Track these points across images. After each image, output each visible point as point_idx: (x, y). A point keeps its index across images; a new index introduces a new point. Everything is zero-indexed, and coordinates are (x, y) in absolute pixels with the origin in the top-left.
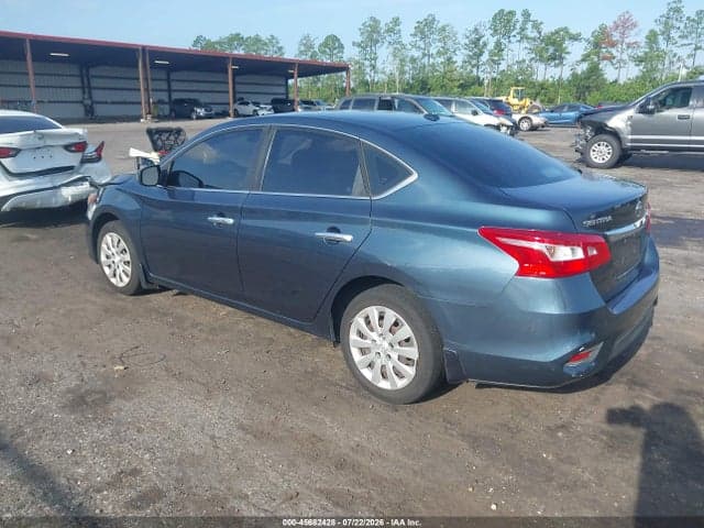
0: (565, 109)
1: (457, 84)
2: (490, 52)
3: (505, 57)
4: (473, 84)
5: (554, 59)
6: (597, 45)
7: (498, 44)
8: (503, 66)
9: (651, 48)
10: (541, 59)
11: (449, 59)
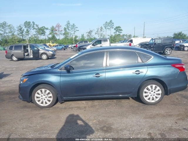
0: (59, 46)
1: (17, 41)
2: (25, 32)
3: (30, 33)
4: (22, 41)
5: (43, 34)
6: (52, 31)
7: (27, 30)
8: (30, 36)
9: (65, 31)
10: (39, 34)
11: (13, 34)
